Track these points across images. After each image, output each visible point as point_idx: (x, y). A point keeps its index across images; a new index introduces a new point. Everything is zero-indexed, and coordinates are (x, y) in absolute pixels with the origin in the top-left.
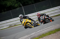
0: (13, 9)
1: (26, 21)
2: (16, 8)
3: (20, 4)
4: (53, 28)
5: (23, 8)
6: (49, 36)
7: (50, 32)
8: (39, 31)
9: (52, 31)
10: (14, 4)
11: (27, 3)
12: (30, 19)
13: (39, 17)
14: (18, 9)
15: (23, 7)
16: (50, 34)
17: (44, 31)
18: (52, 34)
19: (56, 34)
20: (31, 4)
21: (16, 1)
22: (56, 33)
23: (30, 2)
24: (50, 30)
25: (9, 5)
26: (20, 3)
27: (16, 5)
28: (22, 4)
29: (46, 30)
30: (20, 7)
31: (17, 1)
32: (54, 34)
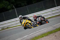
0: (6, 11)
1: (26, 21)
2: (9, 10)
3: (13, 6)
4: (45, 31)
5: (16, 10)
6: (41, 39)
7: (42, 35)
8: (32, 34)
9: (44, 34)
10: (6, 6)
11: (20, 5)
12: (29, 20)
13: (35, 19)
14: (10, 11)
15: (15, 9)
16: (43, 37)
18: (45, 37)
19: (49, 37)
21: (8, 3)
22: (48, 35)
23: (23, 4)
25: (2, 7)
27: (9, 7)
29: (39, 32)
30: (13, 9)
31: (10, 3)
32: (47, 37)
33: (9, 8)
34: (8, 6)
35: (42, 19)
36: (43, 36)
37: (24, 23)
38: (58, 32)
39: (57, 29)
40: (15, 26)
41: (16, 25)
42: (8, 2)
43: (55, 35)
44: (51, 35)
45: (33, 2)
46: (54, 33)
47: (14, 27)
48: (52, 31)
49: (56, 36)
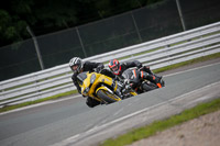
1: (95, 78)
2: (10, 41)
4: (145, 119)
5: (35, 42)
7: (133, 133)
9: (140, 129)
13: (116, 72)
14: (16, 45)
15: (34, 38)
16: (135, 140)
17: (111, 130)
18: (142, 141)
19: (157, 141)
20: (65, 28)
21: (9, 17)
23: (63, 21)
24: (134, 124)
26: (25, 23)
27: (11, 31)
28: (31, 26)
30: (26, 37)
31: (15, 17)
32: (150, 140)
33: (10, 35)
34: (8, 26)
35: (142, 74)
36: (136, 136)
37: (91, 85)
38: (192, 122)
39: (186, 112)
40: (33, 99)
41: (36, 98)
42: (6, 14)
43: (180, 133)
44: (167, 133)
45: (101, 14)
46: (176, 127)
47: (30, 103)
48: (167, 119)
49: (182, 137)
